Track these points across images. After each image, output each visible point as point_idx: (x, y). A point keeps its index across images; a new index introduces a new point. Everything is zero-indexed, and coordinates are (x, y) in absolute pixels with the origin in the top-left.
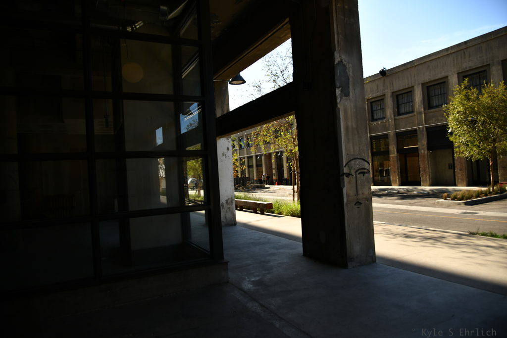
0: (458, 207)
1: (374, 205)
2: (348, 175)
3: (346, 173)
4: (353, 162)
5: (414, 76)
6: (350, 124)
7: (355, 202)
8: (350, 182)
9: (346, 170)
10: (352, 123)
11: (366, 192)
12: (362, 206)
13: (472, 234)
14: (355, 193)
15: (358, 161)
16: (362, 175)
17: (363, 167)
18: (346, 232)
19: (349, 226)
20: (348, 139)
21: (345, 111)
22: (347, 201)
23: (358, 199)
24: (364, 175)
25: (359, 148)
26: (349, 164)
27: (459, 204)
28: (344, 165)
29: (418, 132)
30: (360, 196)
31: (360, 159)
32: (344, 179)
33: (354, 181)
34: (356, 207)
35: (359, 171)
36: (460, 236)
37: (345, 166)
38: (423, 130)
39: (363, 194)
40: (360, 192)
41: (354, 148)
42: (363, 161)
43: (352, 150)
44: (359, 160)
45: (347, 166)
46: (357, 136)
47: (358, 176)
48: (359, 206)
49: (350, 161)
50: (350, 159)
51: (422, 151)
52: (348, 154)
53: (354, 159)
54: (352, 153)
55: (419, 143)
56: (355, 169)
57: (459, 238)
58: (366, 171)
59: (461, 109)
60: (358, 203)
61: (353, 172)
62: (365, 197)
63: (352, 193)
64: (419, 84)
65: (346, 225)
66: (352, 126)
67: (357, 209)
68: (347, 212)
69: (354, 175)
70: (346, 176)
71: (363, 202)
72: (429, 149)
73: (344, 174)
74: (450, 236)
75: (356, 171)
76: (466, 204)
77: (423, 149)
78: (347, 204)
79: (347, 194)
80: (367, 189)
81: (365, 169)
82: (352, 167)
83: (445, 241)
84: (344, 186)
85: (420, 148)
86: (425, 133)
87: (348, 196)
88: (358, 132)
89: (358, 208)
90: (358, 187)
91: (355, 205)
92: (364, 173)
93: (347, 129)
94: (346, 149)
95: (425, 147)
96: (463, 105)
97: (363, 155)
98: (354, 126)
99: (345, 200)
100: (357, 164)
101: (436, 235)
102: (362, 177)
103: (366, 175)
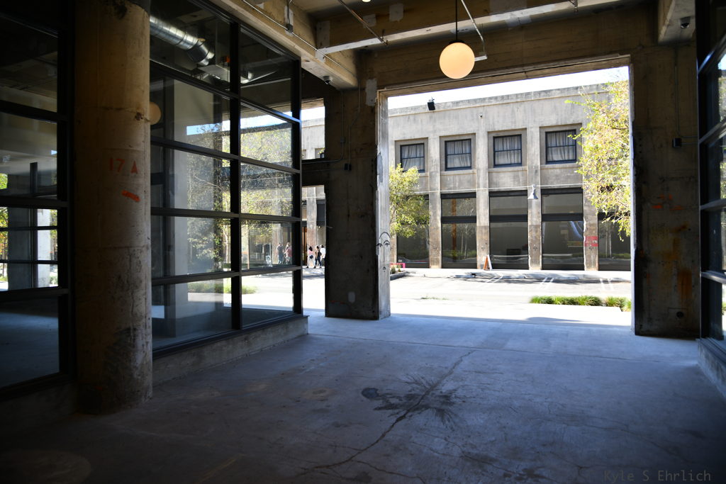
3: (380, 244)
5: (308, 139)
8: (381, 251)
9: (379, 241)
16: (387, 246)
17: (387, 239)
18: (379, 291)
20: (381, 217)
21: (381, 194)
22: (380, 265)
23: (384, 265)
26: (381, 236)
29: (308, 203)
32: (378, 248)
34: (383, 271)
37: (379, 238)
38: (313, 201)
41: (384, 224)
42: (387, 235)
43: (383, 226)
46: (385, 215)
50: (382, 233)
51: (311, 226)
54: (383, 228)
55: (308, 217)
58: (388, 243)
60: (384, 268)
61: (383, 243)
63: (382, 261)
64: (312, 148)
66: (383, 206)
68: (380, 275)
69: (383, 246)
72: (318, 224)
73: (378, 244)
77: (312, 223)
82: (382, 239)
84: (379, 253)
85: (309, 222)
86: (315, 206)
90: (385, 255)
93: (381, 208)
94: (380, 224)
95: (315, 222)
100: (385, 237)
102: (387, 248)
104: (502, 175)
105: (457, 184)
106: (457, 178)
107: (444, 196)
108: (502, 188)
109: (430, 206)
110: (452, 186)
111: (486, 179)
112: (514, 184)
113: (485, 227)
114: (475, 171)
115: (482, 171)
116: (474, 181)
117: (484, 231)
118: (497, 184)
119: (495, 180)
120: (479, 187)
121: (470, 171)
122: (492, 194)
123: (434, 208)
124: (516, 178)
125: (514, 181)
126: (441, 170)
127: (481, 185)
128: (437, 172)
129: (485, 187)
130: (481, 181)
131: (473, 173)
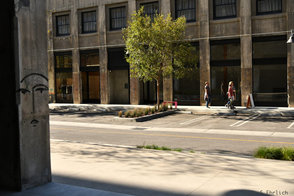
0: (131, 123)
1: (51, 122)
2: (25, 91)
3: (22, 89)
4: (30, 77)
6: (28, 36)
7: (31, 121)
8: (26, 99)
9: (22, 86)
10: (31, 36)
11: (44, 110)
12: (39, 125)
13: (139, 148)
14: (32, 110)
15: (36, 77)
16: (40, 91)
17: (41, 83)
18: (21, 153)
19: (24, 146)
20: (26, 53)
21: (24, 22)
22: (23, 119)
23: (34, 117)
24: (41, 92)
25: (38, 63)
26: (26, 79)
27: (132, 121)
28: (21, 80)
29: (100, 52)
30: (37, 114)
31: (39, 74)
32: (19, 95)
33: (31, 97)
34: (32, 125)
35: (37, 88)
36: (129, 150)
37: (22, 82)
39: (40, 111)
40: (37, 110)
41: (32, 63)
42: (41, 77)
43: (30, 65)
44: (38, 76)
45: (23, 82)
46: (35, 50)
47: (36, 92)
48: (35, 124)
49: (28, 76)
50: (27, 75)
51: (103, 70)
52: (25, 69)
53: (32, 74)
54: (30, 68)
55: (100, 63)
56: (32, 85)
57: (129, 152)
58: (44, 87)
59: (137, 34)
60: (35, 121)
61: (30, 88)
62: (42, 114)
63: (29, 110)
64: (103, 5)
65: (21, 144)
66: (31, 38)
67: (33, 127)
68: (22, 131)
69: (31, 92)
70: (23, 92)
71: (39, 120)
73: (20, 90)
74: (121, 150)
75: (34, 87)
76: (138, 121)
77: (104, 68)
78: (22, 123)
79: (22, 112)
80: (45, 106)
81: (43, 85)
82: (29, 83)
83: (117, 155)
84: (20, 103)
85: (101, 67)
86: (106, 53)
87: (24, 113)
88: (37, 45)
89: (35, 126)
90: (35, 104)
91: (31, 123)
92: (41, 90)
93: (25, 41)
94: (23, 63)
95: (106, 66)
96: (139, 30)
97: (42, 70)
98: (33, 39)
99: (20, 118)
100: (35, 80)
101: (109, 151)
102: (40, 94)
103: (44, 92)
104: (264, 22)
105: (224, 31)
106: (224, 26)
107: (212, 43)
108: (264, 34)
109: (201, 52)
110: (219, 33)
111: (249, 26)
112: (275, 30)
113: (248, 69)
114: (240, 19)
115: (245, 19)
116: (239, 28)
117: (247, 73)
118: (259, 31)
119: (257, 26)
120: (243, 33)
121: (236, 19)
122: (254, 39)
123: (204, 53)
124: (276, 25)
125: (274, 27)
126: (209, 20)
127: (245, 31)
128: (207, 21)
129: (248, 33)
130: (245, 28)
131: (238, 21)
